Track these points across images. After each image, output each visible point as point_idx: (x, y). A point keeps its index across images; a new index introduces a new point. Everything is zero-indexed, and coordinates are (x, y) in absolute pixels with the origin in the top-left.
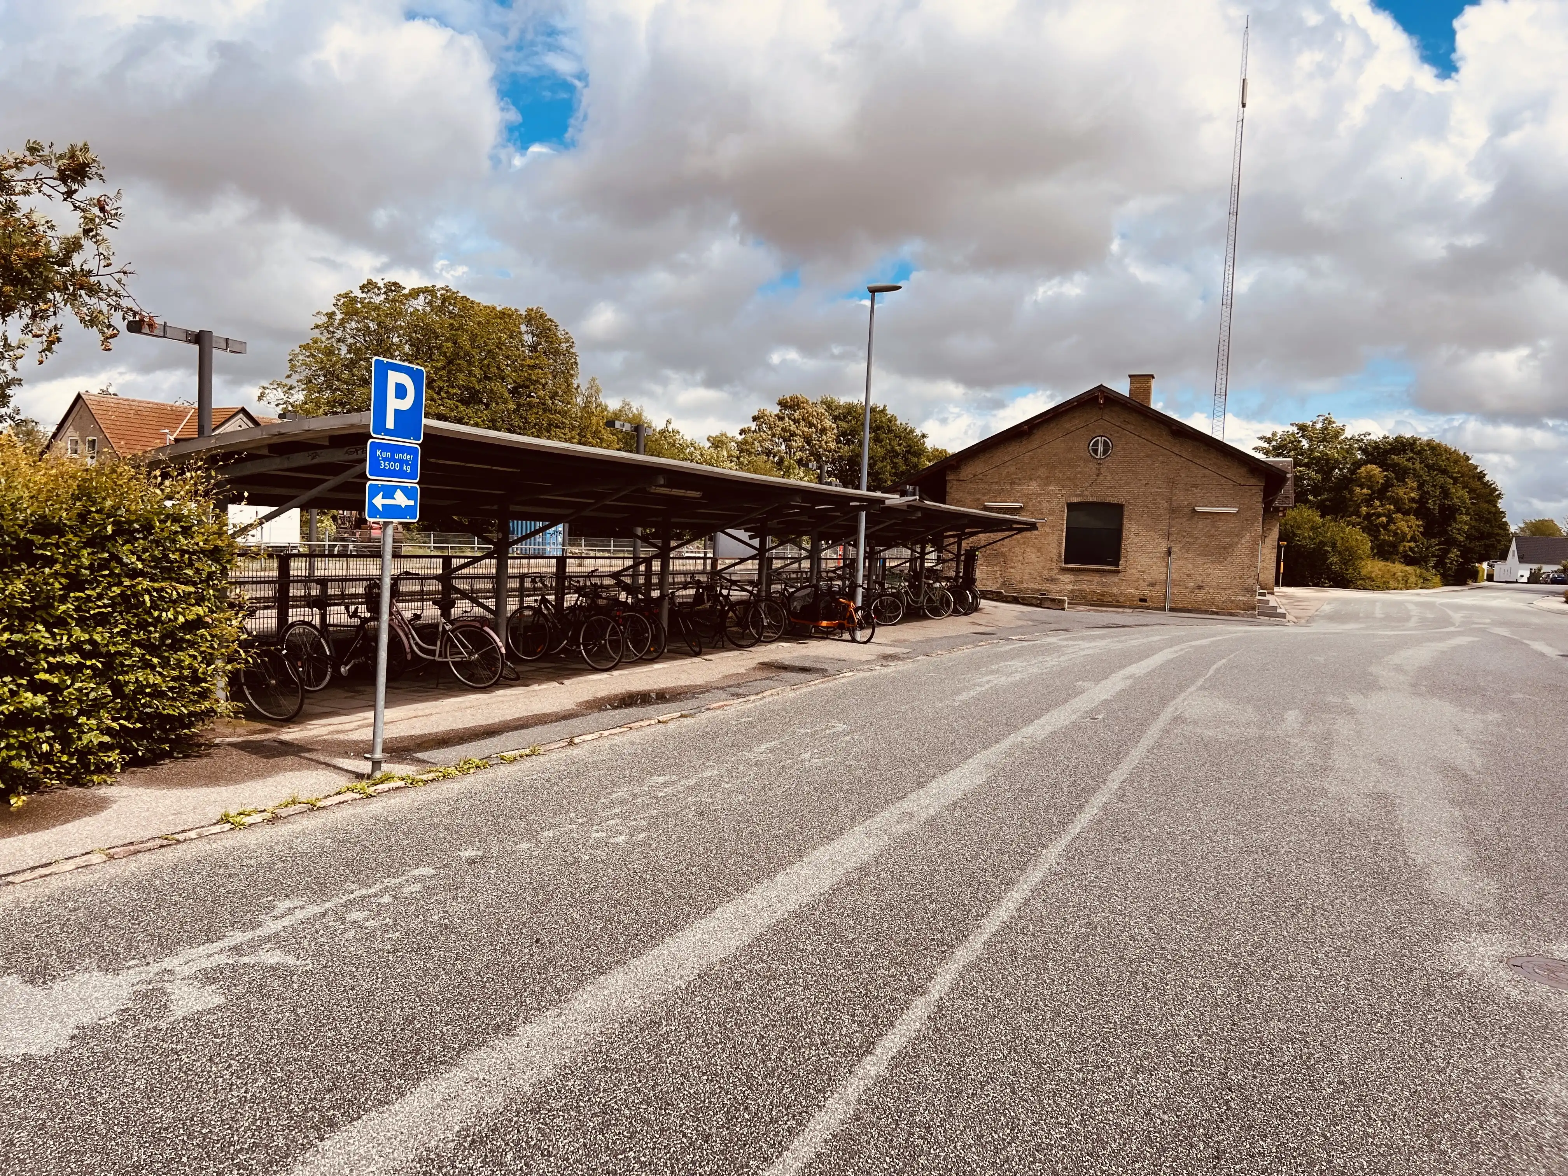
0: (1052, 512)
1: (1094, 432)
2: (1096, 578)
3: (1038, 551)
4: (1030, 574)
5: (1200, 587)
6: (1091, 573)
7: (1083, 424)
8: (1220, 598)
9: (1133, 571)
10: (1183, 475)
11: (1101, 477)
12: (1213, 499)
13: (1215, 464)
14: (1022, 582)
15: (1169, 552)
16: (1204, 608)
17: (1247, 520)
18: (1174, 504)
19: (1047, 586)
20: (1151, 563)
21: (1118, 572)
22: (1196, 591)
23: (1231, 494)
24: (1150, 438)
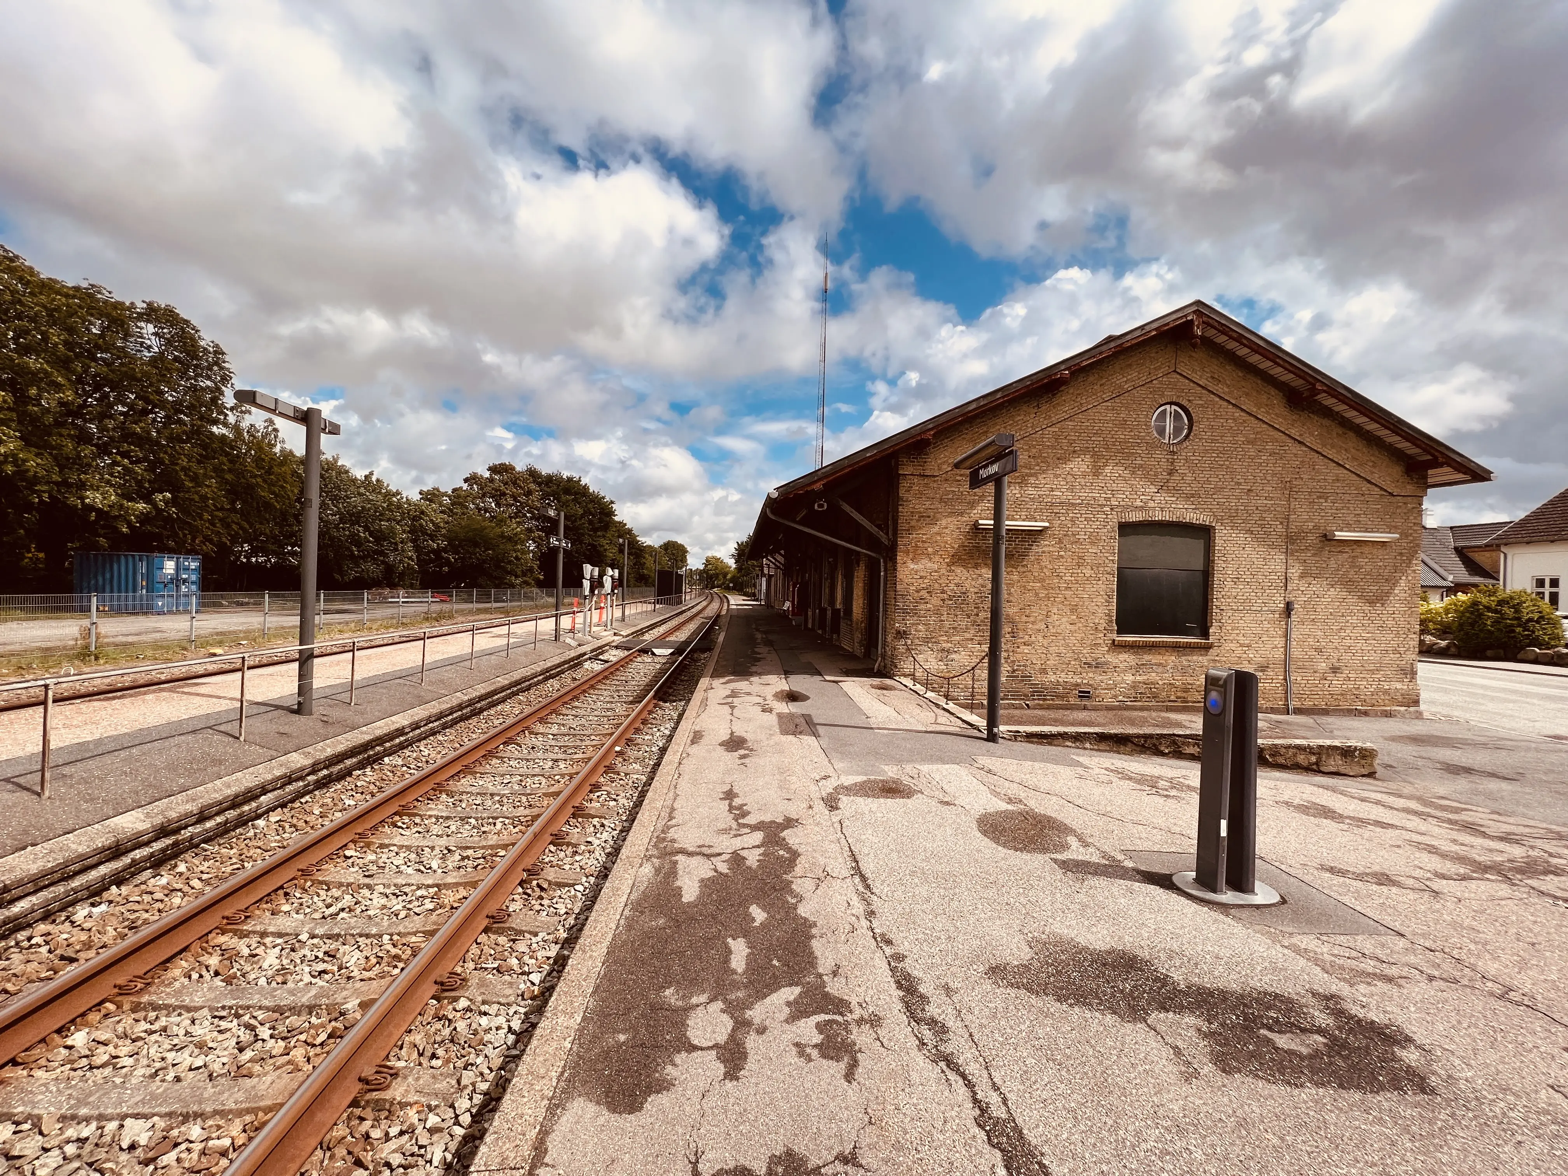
0: (1094, 540)
1: (1162, 395)
2: (1171, 659)
3: (1072, 611)
4: (1059, 655)
5: (1335, 670)
6: (1163, 651)
7: (1144, 378)
8: (1367, 687)
9: (1233, 646)
10: (1305, 477)
11: (1176, 477)
12: (1351, 518)
13: (1354, 459)
14: (1044, 671)
15: (1288, 609)
16: (1345, 705)
17: (1401, 554)
18: (1293, 528)
19: (1089, 678)
20: (1259, 630)
21: (1208, 647)
22: (1330, 676)
23: (1378, 511)
24: (1254, 410)
